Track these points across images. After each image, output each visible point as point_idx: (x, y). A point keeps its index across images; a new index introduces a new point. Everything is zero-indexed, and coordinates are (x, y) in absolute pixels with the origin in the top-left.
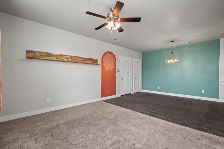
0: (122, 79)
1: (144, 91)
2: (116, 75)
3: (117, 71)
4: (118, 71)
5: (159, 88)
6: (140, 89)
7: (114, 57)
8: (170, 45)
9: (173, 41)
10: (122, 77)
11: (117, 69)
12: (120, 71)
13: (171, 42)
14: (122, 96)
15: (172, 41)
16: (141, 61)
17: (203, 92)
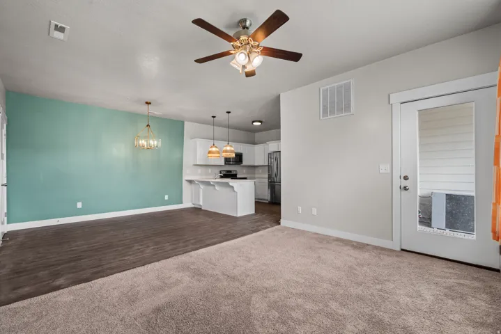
1: (14, 227)
5: (79, 205)
6: (4, 223)
8: (144, 109)
9: (150, 103)
13: (147, 103)
15: (148, 103)
17: (166, 197)
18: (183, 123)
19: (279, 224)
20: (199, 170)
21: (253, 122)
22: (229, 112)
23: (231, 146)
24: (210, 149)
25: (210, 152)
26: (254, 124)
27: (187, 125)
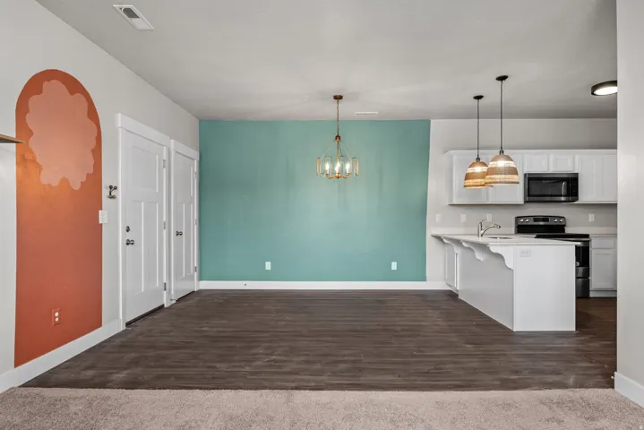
0: (130, 236)
1: (206, 285)
2: (103, 217)
3: (105, 192)
4: (112, 197)
5: (268, 266)
6: (193, 279)
7: (92, 114)
8: (329, 110)
9: (341, 98)
10: (128, 230)
11: (106, 182)
12: (119, 193)
13: (336, 98)
14: (128, 324)
15: (338, 98)
16: (195, 154)
17: (394, 266)
18: (428, 123)
19: (611, 385)
20: (463, 216)
21: (595, 87)
22: (502, 78)
23: (509, 158)
24: (470, 170)
25: (468, 177)
26: (598, 92)
27: (436, 126)
